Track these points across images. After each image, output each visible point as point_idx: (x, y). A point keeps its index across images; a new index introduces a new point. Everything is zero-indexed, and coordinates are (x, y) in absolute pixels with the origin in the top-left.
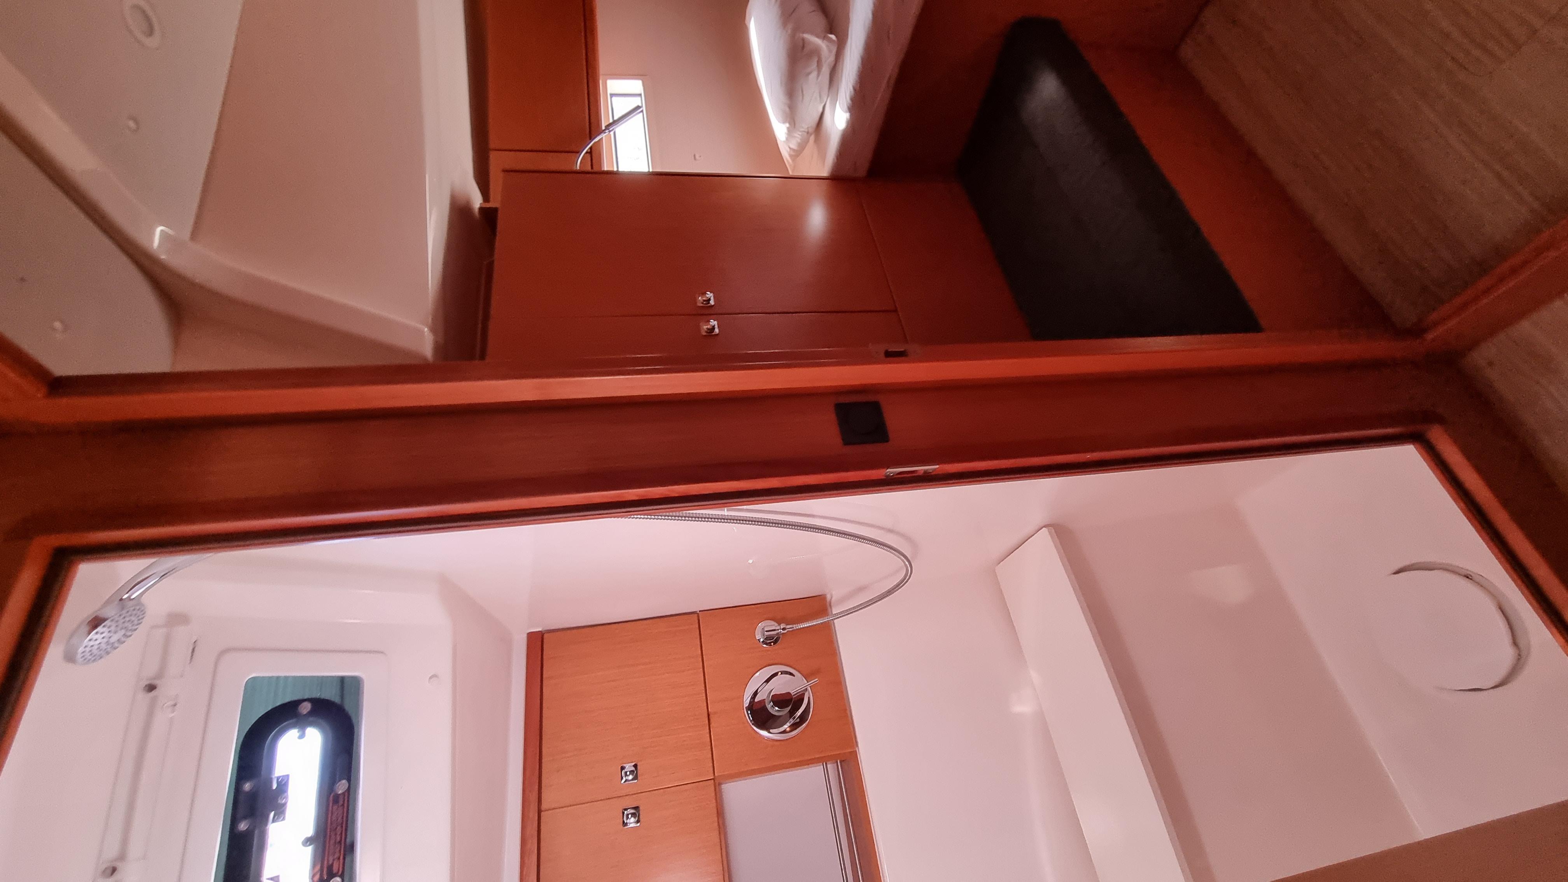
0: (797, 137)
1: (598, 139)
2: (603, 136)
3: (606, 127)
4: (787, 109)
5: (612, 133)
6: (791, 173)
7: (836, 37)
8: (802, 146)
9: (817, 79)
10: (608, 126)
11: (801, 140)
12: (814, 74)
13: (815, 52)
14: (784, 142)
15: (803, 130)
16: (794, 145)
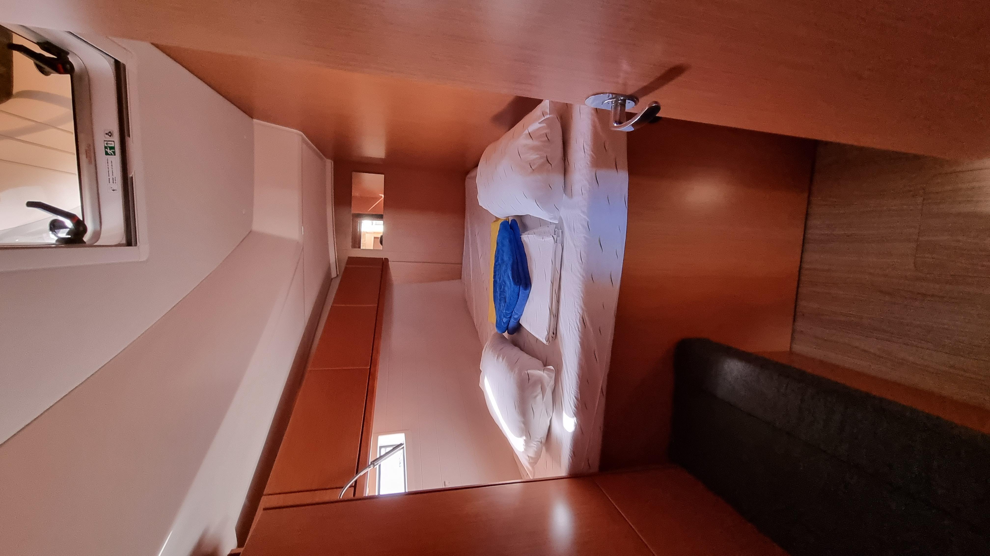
0: (533, 446)
1: (364, 473)
2: (368, 470)
3: (371, 463)
4: (523, 425)
5: (377, 466)
6: (531, 478)
7: (553, 367)
8: (538, 454)
9: (543, 400)
10: (373, 463)
11: (536, 448)
12: (540, 397)
13: (540, 381)
14: (523, 452)
15: (538, 440)
16: (532, 454)
